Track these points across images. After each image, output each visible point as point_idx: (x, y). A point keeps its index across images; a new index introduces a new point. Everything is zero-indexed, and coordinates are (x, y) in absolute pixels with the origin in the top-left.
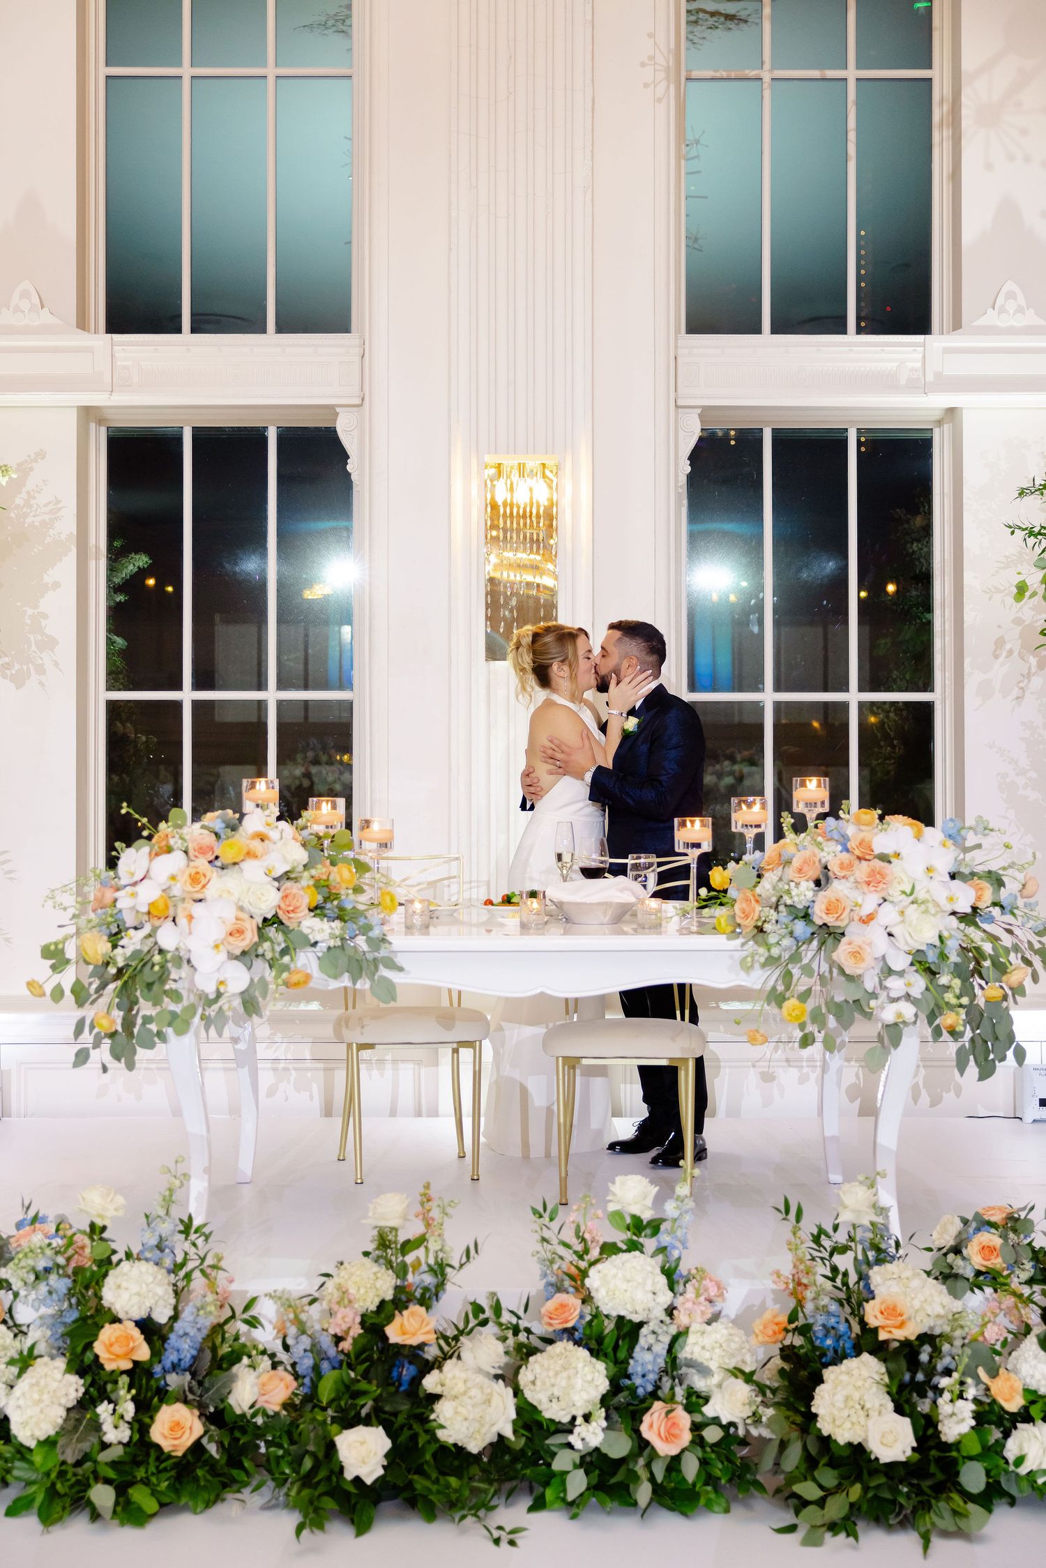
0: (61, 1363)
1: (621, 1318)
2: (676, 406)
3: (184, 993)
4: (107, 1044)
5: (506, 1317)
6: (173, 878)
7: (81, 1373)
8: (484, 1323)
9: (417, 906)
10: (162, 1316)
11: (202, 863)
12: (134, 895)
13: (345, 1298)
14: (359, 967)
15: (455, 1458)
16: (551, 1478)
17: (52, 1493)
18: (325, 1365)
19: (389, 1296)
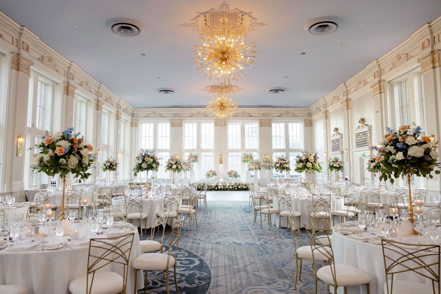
7: (208, 187)
10: (210, 185)
17: (207, 190)
18: (215, 187)
19: (217, 184)
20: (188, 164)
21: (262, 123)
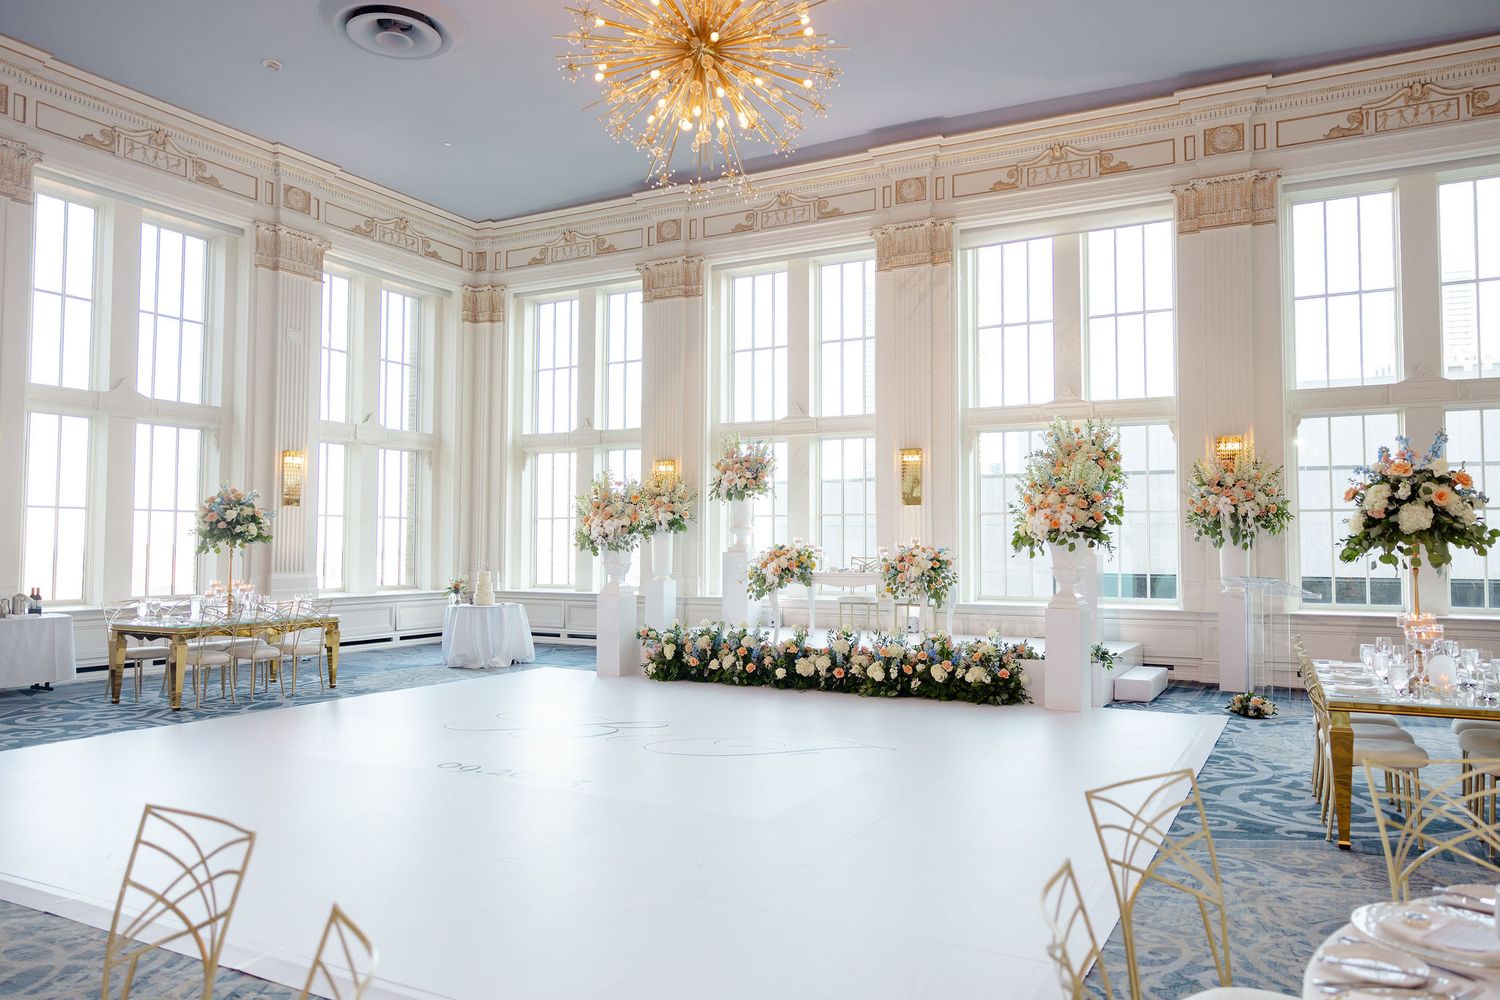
7: (735, 657)
15: (800, 677)
16: (820, 684)
20: (619, 505)
21: (1199, 204)
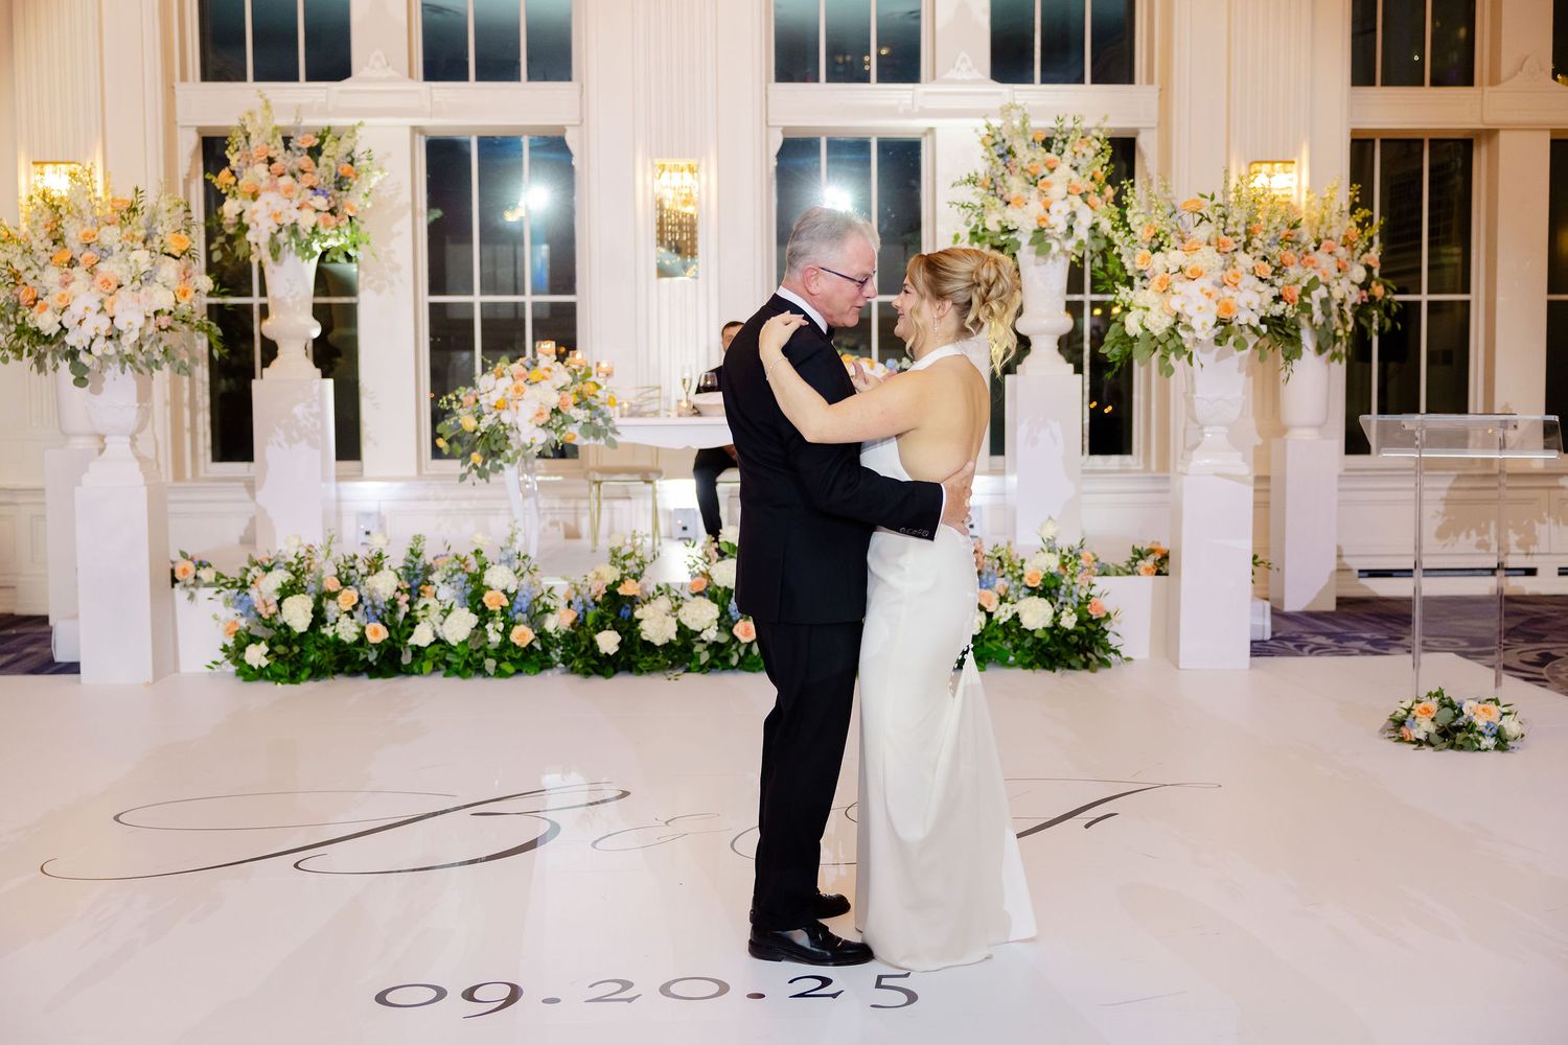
0: (468, 610)
1: (726, 588)
2: (768, 126)
3: (514, 445)
4: (474, 472)
5: (674, 594)
6: (507, 389)
7: (477, 614)
8: (662, 594)
9: (626, 405)
10: (511, 590)
11: (521, 382)
12: (489, 397)
13: (598, 576)
14: (597, 433)
15: (648, 646)
16: (694, 657)
17: (467, 664)
18: (589, 610)
19: (618, 579)
